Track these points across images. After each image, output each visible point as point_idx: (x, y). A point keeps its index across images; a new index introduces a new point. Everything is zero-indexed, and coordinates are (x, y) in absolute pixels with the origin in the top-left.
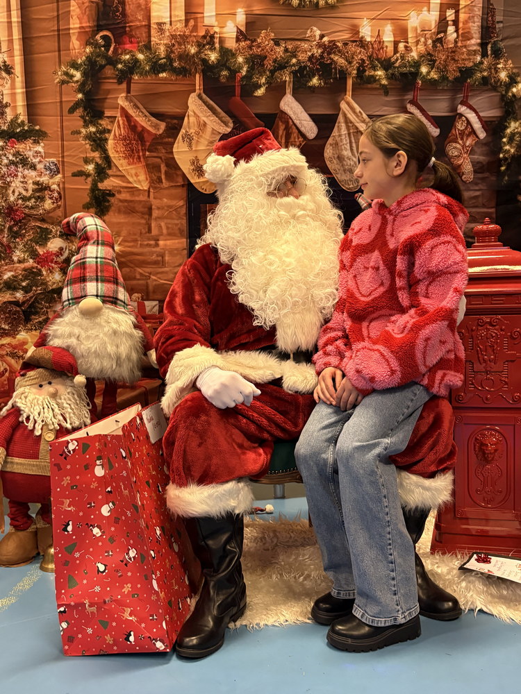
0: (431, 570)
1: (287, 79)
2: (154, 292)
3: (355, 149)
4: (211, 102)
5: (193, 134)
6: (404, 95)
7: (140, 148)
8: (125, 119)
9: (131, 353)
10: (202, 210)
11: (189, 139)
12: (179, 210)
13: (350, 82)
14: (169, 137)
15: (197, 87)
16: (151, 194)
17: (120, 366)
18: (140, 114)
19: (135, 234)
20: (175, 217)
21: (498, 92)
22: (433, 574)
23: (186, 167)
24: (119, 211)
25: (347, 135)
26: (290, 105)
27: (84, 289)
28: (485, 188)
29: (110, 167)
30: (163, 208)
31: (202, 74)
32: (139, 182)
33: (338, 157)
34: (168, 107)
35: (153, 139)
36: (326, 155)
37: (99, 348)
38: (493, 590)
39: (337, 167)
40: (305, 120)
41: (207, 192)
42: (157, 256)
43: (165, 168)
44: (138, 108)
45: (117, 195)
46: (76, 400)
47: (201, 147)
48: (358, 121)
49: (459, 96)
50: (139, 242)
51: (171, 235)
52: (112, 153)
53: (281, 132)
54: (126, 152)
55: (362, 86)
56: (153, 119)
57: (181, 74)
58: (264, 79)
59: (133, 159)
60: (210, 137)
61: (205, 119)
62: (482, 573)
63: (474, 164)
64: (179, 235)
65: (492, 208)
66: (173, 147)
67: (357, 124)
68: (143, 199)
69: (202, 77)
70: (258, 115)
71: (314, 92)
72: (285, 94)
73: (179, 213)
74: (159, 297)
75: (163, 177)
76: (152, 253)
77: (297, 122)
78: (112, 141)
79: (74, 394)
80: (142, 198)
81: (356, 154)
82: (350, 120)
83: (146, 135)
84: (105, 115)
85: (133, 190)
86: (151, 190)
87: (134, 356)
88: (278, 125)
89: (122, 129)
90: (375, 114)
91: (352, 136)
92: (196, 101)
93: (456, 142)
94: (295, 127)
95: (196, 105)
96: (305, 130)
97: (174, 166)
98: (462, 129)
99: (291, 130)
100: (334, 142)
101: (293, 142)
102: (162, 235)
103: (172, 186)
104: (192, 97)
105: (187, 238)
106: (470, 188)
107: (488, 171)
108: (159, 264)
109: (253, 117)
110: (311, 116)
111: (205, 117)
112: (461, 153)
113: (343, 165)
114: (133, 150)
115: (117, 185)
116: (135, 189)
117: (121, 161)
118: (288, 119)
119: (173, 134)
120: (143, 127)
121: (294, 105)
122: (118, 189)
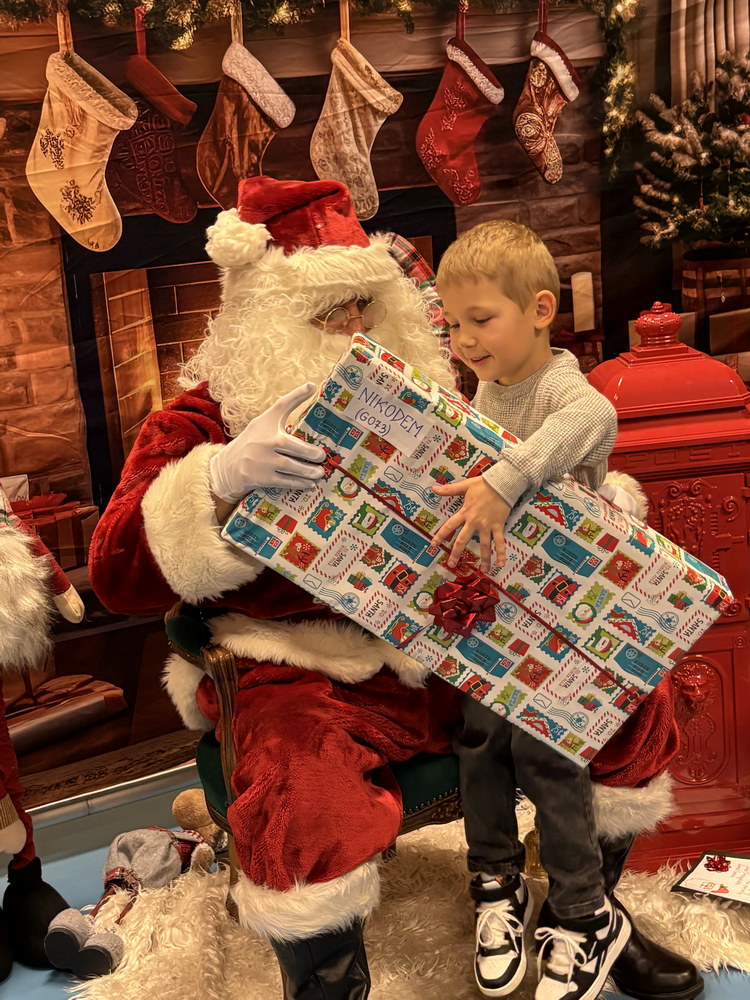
1: (232, 12)
2: (16, 458)
3: (363, 139)
4: (92, 69)
5: (62, 137)
6: (440, 30)
10: (94, 285)
11: (54, 145)
12: (48, 290)
13: (345, 11)
14: (15, 146)
15: (62, 41)
20: (42, 305)
21: (594, 13)
23: (55, 205)
25: (347, 115)
26: (241, 64)
28: (582, 190)
30: (16, 290)
31: (67, 13)
33: (336, 158)
34: (7, 87)
36: (313, 155)
40: (273, 93)
41: (100, 250)
42: (16, 385)
43: (14, 210)
47: (82, 161)
48: (365, 85)
49: (531, 24)
51: (38, 340)
53: (228, 119)
55: (366, 17)
57: (26, 15)
58: (188, 15)
60: (94, 140)
61: (82, 104)
63: (563, 147)
64: (54, 339)
65: (595, 224)
66: (25, 166)
67: (363, 92)
69: (68, 18)
71: (282, 34)
72: (231, 41)
73: (49, 297)
74: (27, 465)
75: (11, 228)
76: (5, 382)
77: (256, 96)
81: (366, 148)
82: (351, 85)
88: (222, 104)
90: (392, 70)
91: (357, 116)
92: (62, 69)
93: (532, 111)
94: (253, 107)
95: (62, 77)
96: (273, 110)
97: (29, 205)
98: (540, 85)
99: (246, 113)
100: (326, 129)
101: (253, 137)
102: (20, 343)
103: (32, 244)
104: (53, 62)
105: (70, 345)
106: (556, 192)
107: (586, 158)
108: (21, 400)
109: (176, 93)
110: (280, 81)
111: (82, 99)
112: (541, 131)
113: (344, 173)
118: (240, 92)
119: (22, 140)
121: (249, 64)
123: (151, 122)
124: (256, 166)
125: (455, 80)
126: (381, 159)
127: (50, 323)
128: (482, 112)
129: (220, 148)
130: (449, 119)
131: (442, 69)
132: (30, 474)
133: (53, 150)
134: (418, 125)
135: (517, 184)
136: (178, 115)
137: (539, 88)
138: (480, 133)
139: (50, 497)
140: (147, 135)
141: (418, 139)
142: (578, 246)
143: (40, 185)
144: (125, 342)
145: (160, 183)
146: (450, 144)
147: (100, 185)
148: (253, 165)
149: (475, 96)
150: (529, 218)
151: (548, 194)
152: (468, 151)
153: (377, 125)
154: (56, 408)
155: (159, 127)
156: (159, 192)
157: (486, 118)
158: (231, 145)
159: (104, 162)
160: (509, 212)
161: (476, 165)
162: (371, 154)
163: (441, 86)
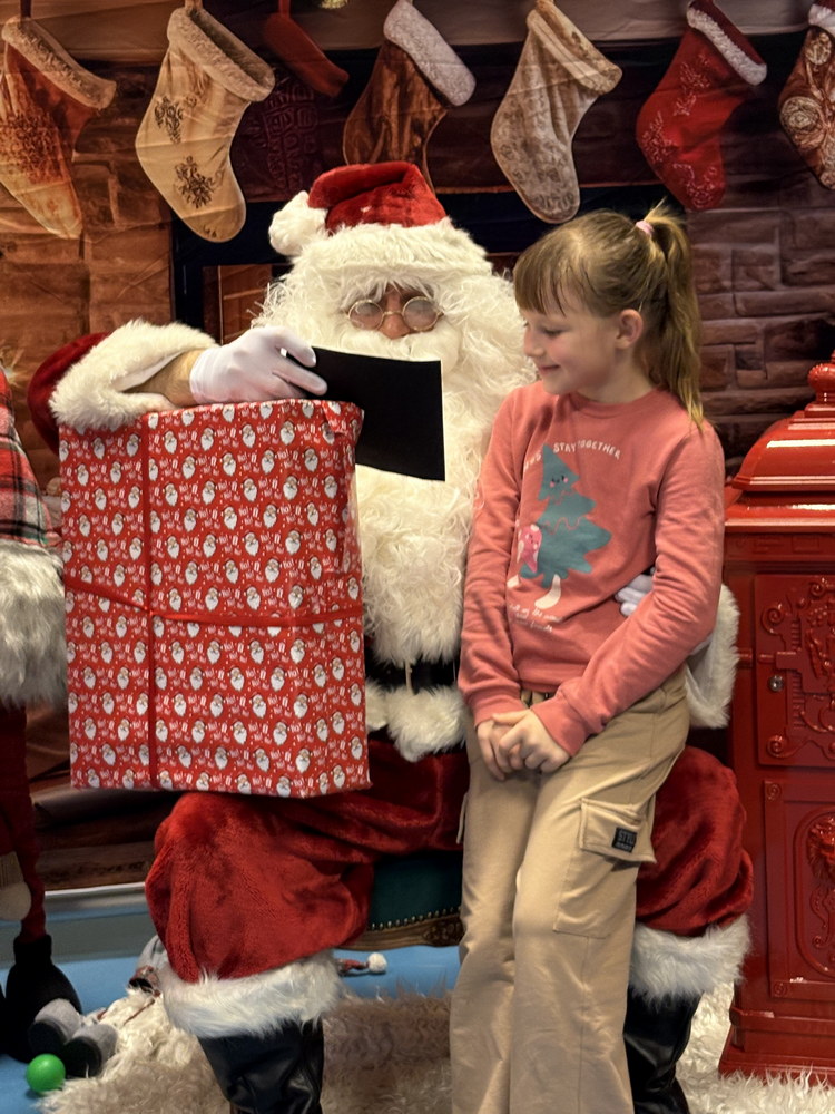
3: (563, 123)
4: (223, 29)
5: (181, 106)
7: (58, 144)
8: (20, 76)
10: (207, 281)
11: (170, 117)
12: (152, 282)
14: (124, 114)
16: (88, 250)
18: (56, 63)
23: (166, 183)
24: (14, 291)
25: (545, 92)
26: (408, 27)
30: (115, 280)
32: (59, 221)
33: (525, 145)
34: (121, 45)
35: (89, 121)
36: (494, 140)
39: (522, 167)
40: (447, 62)
41: (218, 240)
43: (118, 187)
44: (50, 49)
45: (6, 254)
47: (203, 135)
48: (571, 56)
53: (387, 93)
54: (24, 154)
56: (85, 73)
59: (43, 170)
60: (220, 111)
61: (207, 68)
66: (135, 138)
67: (567, 65)
68: (69, 261)
70: (332, 55)
73: (153, 291)
75: (114, 208)
77: (425, 67)
80: (66, 258)
81: (567, 134)
82: (551, 56)
83: (70, 112)
85: (44, 242)
86: (87, 240)
88: (381, 75)
89: (14, 101)
90: (609, 38)
91: (557, 93)
92: (186, 27)
93: (805, 92)
94: (420, 79)
95: (186, 37)
96: (446, 82)
97: (138, 183)
98: (820, 62)
99: (411, 86)
100: (514, 109)
101: (418, 116)
103: (136, 228)
104: (176, 19)
109: (322, 59)
110: (457, 49)
111: (208, 63)
112: (818, 121)
113: (535, 163)
114: (41, 149)
115: (6, 231)
116: (49, 239)
117: (14, 176)
118: (404, 60)
119: (134, 107)
120: (63, 94)
121: (419, 26)
122: (8, 240)
123: (290, 94)
124: (418, 151)
125: (699, 53)
126: (587, 148)
128: (735, 94)
129: (374, 128)
130: (685, 102)
131: (679, 38)
133: (170, 120)
134: (640, 108)
135: (778, 188)
136: (324, 86)
137: (819, 66)
138: (728, 120)
140: (283, 109)
141: (639, 126)
143: (153, 162)
145: (298, 164)
146: (685, 133)
147: (223, 163)
148: (415, 148)
149: (725, 74)
150: (793, 232)
151: (825, 203)
152: (710, 142)
153: (583, 106)
155: (300, 98)
157: (737, 102)
158: (388, 123)
159: (229, 137)
160: (764, 222)
161: (720, 161)
162: (574, 140)
163: (675, 61)
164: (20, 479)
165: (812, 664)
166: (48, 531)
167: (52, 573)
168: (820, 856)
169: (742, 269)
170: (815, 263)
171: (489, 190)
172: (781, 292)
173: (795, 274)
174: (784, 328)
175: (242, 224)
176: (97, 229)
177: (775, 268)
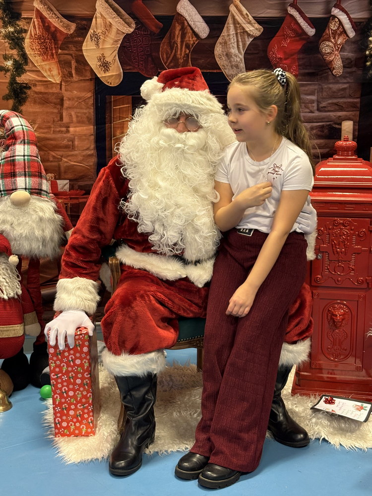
0: (291, 409)
2: (65, 172)
3: (241, 47)
4: (116, 5)
5: (100, 34)
7: (53, 46)
8: (40, 20)
9: (53, 235)
10: (107, 101)
11: (96, 38)
12: (87, 101)
14: (79, 36)
16: (63, 87)
17: (45, 247)
18: (53, 16)
19: (49, 122)
20: (83, 107)
22: (292, 412)
23: (93, 63)
24: (35, 102)
25: (235, 35)
26: (186, 8)
27: (14, 183)
28: (352, 81)
29: (26, 63)
30: (73, 99)
32: (53, 76)
33: (227, 55)
34: (78, 10)
35: (65, 38)
36: (216, 52)
37: (29, 233)
38: (335, 424)
39: (225, 63)
40: (199, 22)
41: (112, 85)
42: (68, 141)
43: (75, 64)
44: (52, 10)
45: (33, 88)
46: (9, 275)
47: (107, 46)
48: (245, 22)
50: (52, 129)
51: (80, 122)
52: (28, 51)
53: (177, 33)
54: (40, 50)
56: (64, 20)
59: (47, 56)
60: (114, 37)
61: (110, 20)
62: (327, 412)
63: (344, 60)
64: (87, 123)
65: (359, 98)
66: (82, 46)
67: (243, 25)
68: (56, 92)
70: (157, 17)
73: (88, 104)
74: (70, 176)
75: (73, 72)
76: (64, 138)
77: (191, 23)
78: (28, 40)
79: (7, 270)
80: (55, 90)
81: (242, 51)
82: (238, 21)
83: (58, 34)
84: (23, 17)
85: (47, 83)
86: (63, 83)
87: (56, 237)
88: (175, 26)
89: (37, 29)
90: (259, 16)
91: (239, 36)
92: (103, 4)
93: (329, 40)
94: (189, 28)
95: (103, 8)
96: (199, 30)
97: (83, 62)
98: (335, 29)
99: (186, 30)
100: (223, 41)
101: (188, 42)
102: (72, 123)
103: (81, 80)
104: (99, 1)
105: (94, 126)
106: (339, 81)
107: (356, 65)
108: (69, 148)
109: (153, 19)
110: (203, 17)
111: (111, 18)
112: (333, 51)
113: (230, 62)
114: (47, 48)
115: (33, 79)
116: (48, 83)
117: (36, 58)
118: (184, 21)
119: (82, 34)
120: (56, 27)
121: (190, 8)
122: (33, 82)
123: (141, 31)
124: (188, 55)
125: (291, 23)
126: (249, 57)
127: (87, 115)
128: (304, 39)
129: (172, 45)
130: (285, 41)
131: (285, 17)
132: (70, 180)
133: (96, 39)
134: (269, 43)
135: (317, 75)
136: (154, 29)
137: (334, 30)
138: (300, 49)
139: (78, 192)
140: (138, 37)
141: (268, 49)
142: (347, 108)
143: (89, 54)
144: (118, 127)
145: (142, 58)
146: (285, 53)
147: (115, 57)
148: (186, 54)
149: (300, 31)
150: (322, 92)
151: (334, 81)
152: (294, 57)
153: (249, 41)
154: (85, 153)
155: (145, 33)
156: (141, 62)
157: (304, 42)
158: (177, 44)
159: (117, 47)
160: (312, 88)
161: (297, 64)
162: (245, 54)
163: (282, 26)
164: (41, 173)
165: (333, 250)
166: (50, 193)
167: (52, 209)
168: (332, 318)
169: (303, 105)
170: (329, 104)
171: (213, 71)
172: (317, 114)
173: (322, 107)
174: (317, 127)
175: (121, 80)
176: (67, 79)
177: (315, 105)
